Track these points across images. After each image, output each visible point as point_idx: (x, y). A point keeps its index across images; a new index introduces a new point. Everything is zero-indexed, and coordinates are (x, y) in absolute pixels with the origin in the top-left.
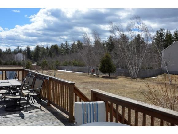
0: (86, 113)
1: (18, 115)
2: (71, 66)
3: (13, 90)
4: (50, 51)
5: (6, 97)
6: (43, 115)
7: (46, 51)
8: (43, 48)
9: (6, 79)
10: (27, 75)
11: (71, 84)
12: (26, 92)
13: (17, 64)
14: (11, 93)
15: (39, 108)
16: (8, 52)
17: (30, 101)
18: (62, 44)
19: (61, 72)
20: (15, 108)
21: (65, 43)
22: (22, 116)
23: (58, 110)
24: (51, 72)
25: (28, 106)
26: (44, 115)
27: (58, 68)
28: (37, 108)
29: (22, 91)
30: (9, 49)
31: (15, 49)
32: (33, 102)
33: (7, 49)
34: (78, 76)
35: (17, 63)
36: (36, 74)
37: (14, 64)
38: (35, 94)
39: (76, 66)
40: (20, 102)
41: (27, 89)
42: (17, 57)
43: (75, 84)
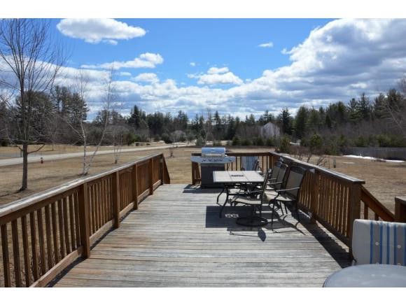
0: (377, 244)
1: (256, 233)
2: (373, 146)
3: (251, 189)
4: (327, 117)
5: (238, 200)
6: (300, 240)
7: (320, 117)
8: (313, 111)
9: (242, 169)
10: (276, 164)
11: (356, 183)
12: (271, 195)
13: (265, 144)
14: (248, 195)
15: (295, 227)
16: (250, 122)
17: (280, 213)
18: (353, 99)
19: (350, 159)
20: (252, 222)
21: (360, 97)
22: (263, 237)
23: (330, 235)
24: (327, 158)
25: (274, 220)
26: (302, 240)
27: (343, 150)
28: (290, 225)
29: (263, 192)
30: (252, 118)
31: (262, 116)
32: (285, 213)
33: (249, 117)
34: (387, 169)
35: (265, 141)
36: (291, 162)
37: (259, 143)
38: (288, 199)
39: (385, 146)
40: (262, 212)
41: (275, 190)
42: (264, 131)
43: (364, 183)
